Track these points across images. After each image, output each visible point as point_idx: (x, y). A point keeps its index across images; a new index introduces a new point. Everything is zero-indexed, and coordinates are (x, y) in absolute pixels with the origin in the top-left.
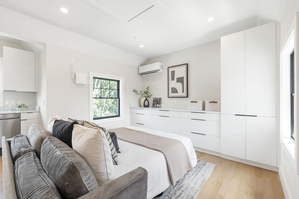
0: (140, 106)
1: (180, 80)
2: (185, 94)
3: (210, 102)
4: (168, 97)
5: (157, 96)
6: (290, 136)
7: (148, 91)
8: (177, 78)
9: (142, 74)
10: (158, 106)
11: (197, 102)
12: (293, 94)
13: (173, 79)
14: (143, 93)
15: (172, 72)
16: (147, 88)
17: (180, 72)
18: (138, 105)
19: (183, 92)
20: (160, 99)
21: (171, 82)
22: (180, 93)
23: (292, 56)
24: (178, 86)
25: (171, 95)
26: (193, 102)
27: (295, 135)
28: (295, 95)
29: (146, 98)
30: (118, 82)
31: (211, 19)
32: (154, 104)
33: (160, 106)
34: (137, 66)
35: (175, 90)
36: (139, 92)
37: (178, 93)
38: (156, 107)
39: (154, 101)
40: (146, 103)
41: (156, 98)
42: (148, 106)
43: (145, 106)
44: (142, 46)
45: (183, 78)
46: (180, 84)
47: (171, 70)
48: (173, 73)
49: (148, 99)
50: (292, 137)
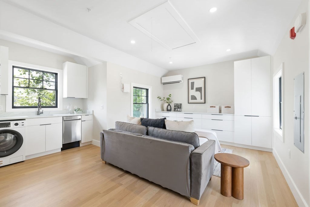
0: (163, 110)
1: (199, 89)
2: (203, 101)
3: (225, 107)
4: (188, 103)
5: (178, 102)
6: (279, 128)
7: (170, 98)
8: (196, 88)
9: (164, 84)
10: (179, 110)
11: (215, 107)
12: (281, 102)
13: (192, 88)
14: (165, 99)
15: (191, 82)
16: (169, 96)
17: (199, 83)
18: (160, 109)
19: (201, 99)
20: (181, 104)
21: (191, 91)
22: (199, 100)
23: (280, 79)
24: (197, 94)
25: (191, 101)
26: (212, 107)
27: (282, 127)
28: (282, 103)
29: (169, 104)
30: (147, 90)
31: (229, 50)
32: (175, 109)
33: (181, 110)
34: (161, 77)
35: (194, 98)
36: (162, 98)
37: (197, 99)
38: (178, 111)
39: (175, 106)
40: (169, 108)
41: (177, 104)
42: (170, 110)
43: (168, 110)
44: (171, 63)
45: (201, 88)
46: (199, 93)
47: (190, 81)
48: (193, 84)
49: (170, 104)
50: (280, 128)
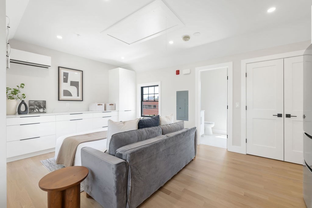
1: (74, 84)
2: (80, 98)
3: (110, 105)
8: (71, 81)
10: (41, 110)
13: (65, 81)
15: (64, 73)
17: (74, 76)
19: (78, 96)
20: (45, 102)
22: (74, 96)
24: (73, 90)
25: (63, 97)
33: (45, 111)
37: (72, 96)
40: (23, 109)
41: (35, 101)
42: (25, 113)
45: (78, 82)
47: (62, 71)
48: (66, 75)
